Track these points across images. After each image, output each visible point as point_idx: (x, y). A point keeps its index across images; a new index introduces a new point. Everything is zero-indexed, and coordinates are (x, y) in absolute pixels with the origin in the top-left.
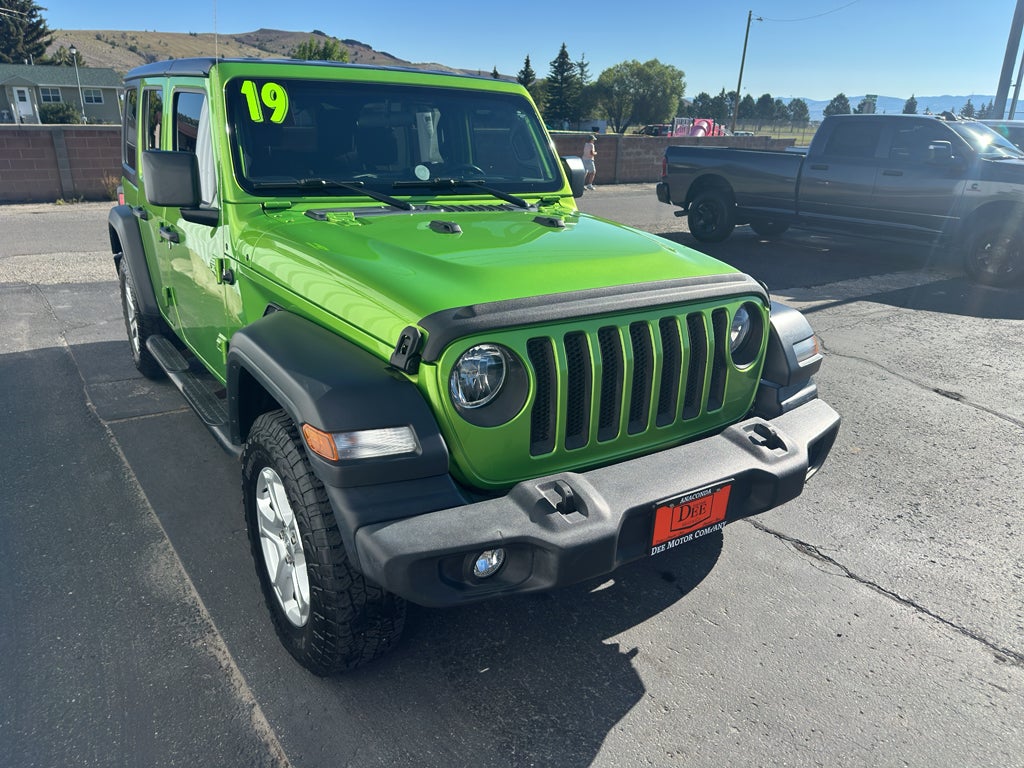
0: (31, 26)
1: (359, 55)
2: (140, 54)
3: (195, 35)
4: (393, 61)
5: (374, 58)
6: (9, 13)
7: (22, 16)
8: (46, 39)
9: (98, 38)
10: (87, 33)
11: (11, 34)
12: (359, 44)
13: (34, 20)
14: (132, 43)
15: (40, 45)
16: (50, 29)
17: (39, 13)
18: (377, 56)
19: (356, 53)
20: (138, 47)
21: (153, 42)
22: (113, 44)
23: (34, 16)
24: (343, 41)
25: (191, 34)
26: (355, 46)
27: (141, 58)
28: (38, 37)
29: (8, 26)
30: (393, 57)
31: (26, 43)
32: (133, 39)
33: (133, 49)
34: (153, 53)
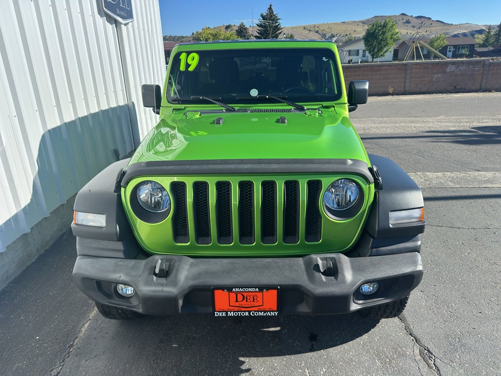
0: (275, 26)
1: (423, 23)
2: (319, 34)
3: (344, 22)
4: (442, 24)
5: (431, 24)
6: (269, 22)
7: (273, 23)
8: (280, 31)
9: (305, 29)
10: (301, 27)
11: (268, 31)
12: (424, 17)
13: (277, 24)
14: (317, 29)
15: (277, 34)
16: (282, 27)
17: (279, 21)
18: (433, 23)
19: (422, 23)
20: (319, 31)
21: (326, 28)
22: (310, 30)
23: (277, 23)
24: (416, 17)
25: (342, 22)
26: (422, 19)
27: (320, 36)
28: (277, 31)
29: (268, 27)
30: (443, 22)
31: (273, 34)
32: (318, 27)
33: (317, 32)
34: (325, 33)
